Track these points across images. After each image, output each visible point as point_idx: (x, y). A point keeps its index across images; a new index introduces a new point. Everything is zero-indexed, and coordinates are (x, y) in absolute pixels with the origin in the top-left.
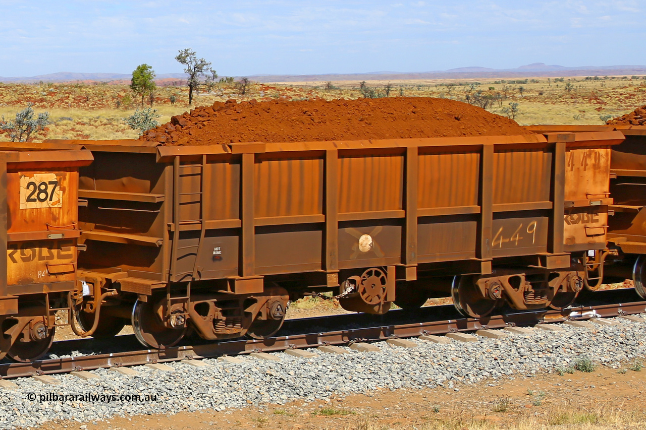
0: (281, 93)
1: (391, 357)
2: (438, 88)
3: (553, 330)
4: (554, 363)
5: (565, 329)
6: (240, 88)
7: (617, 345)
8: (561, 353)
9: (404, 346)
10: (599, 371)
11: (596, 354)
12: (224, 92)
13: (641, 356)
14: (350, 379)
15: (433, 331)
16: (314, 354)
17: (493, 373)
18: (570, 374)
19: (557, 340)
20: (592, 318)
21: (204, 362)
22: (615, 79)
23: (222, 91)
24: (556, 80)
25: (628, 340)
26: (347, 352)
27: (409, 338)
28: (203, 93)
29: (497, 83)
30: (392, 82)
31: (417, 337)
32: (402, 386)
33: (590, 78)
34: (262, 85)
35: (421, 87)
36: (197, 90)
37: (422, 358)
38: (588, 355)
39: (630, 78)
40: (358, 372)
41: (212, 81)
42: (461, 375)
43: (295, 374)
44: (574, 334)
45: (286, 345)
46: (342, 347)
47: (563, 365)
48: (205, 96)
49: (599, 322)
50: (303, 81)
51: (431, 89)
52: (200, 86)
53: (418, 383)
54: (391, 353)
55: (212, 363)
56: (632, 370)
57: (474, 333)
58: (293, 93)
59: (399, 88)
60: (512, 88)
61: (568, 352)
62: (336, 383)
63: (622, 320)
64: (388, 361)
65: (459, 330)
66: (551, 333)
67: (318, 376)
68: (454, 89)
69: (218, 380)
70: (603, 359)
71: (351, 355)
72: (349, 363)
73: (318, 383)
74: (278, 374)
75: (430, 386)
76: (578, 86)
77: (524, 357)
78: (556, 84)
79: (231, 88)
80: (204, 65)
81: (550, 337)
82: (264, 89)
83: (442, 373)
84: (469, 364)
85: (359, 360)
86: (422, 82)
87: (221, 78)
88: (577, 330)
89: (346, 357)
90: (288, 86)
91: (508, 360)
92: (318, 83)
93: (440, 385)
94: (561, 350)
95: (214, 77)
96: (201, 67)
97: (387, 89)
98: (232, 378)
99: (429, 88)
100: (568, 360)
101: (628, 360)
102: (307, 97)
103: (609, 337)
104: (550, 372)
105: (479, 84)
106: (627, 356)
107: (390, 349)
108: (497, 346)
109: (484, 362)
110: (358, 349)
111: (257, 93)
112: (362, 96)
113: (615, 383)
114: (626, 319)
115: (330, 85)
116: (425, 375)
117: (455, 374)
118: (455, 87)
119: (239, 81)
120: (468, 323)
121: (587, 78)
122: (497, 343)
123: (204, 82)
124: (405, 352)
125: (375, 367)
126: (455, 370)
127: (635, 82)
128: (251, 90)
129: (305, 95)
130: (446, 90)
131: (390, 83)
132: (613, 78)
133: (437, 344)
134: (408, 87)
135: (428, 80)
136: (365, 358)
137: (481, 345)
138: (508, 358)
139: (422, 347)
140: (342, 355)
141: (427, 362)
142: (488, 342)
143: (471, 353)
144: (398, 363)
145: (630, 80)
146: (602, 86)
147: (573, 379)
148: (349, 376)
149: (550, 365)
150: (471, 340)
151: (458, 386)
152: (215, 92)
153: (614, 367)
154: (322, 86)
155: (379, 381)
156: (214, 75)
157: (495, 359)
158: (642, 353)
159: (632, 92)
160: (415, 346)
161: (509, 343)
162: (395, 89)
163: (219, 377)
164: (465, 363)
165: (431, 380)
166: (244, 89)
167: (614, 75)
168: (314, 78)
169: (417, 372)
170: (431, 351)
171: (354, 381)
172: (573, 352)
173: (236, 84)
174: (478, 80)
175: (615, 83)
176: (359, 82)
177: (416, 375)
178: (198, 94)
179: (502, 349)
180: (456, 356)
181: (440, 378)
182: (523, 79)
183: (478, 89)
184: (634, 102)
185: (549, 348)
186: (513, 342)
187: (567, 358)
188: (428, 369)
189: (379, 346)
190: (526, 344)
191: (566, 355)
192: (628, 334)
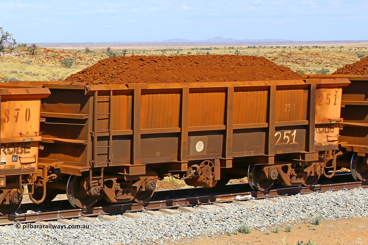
0: (57, 54)
1: (124, 224)
2: (156, 52)
3: (225, 207)
4: (226, 228)
5: (233, 207)
6: (31, 50)
7: (264, 217)
8: (230, 222)
9: (133, 217)
10: (253, 233)
11: (251, 222)
12: (20, 53)
13: (279, 224)
14: (98, 239)
15: (150, 207)
16: (76, 222)
17: (188, 234)
18: (235, 235)
19: (227, 213)
20: (250, 199)
21: (6, 227)
22: (266, 48)
23: (19, 53)
24: (230, 48)
25: (271, 213)
26: (97, 221)
27: (136, 212)
28: (7, 53)
29: (193, 50)
30: (127, 48)
31: (141, 211)
32: (131, 243)
33: (251, 47)
34: (45, 49)
35: (145, 52)
36: (3, 51)
37: (143, 225)
38: (247, 223)
39: (275, 47)
40: (103, 234)
41: (13, 46)
42: (168, 236)
43: (64, 235)
44: (238, 209)
45: (58, 217)
46: (93, 218)
47: (231, 229)
48: (8, 56)
49: (254, 202)
50: (71, 47)
51: (151, 53)
52: (5, 49)
53: (141, 241)
54: (124, 222)
55: (11, 228)
56: (273, 232)
57: (176, 209)
58: (65, 54)
59: (131, 52)
60: (202, 53)
61: (234, 221)
62: (89, 241)
63: (268, 201)
64: (122, 227)
65: (167, 207)
66: (224, 209)
67: (78, 236)
68: (166, 53)
69: (14, 239)
70: (256, 226)
71: (99, 223)
72: (98, 228)
73: (78, 241)
74: (53, 235)
75: (148, 242)
76: (243, 52)
77: (207, 224)
78: (229, 50)
79: (25, 51)
80: (8, 35)
81: (223, 211)
82: (46, 51)
83: (156, 234)
84: (173, 228)
85: (104, 226)
86: (147, 48)
87: (19, 44)
88: (240, 207)
89: (96, 225)
90: (62, 50)
91: (197, 226)
92: (80, 48)
93: (155, 242)
94: (230, 220)
95: (14, 43)
96: (6, 37)
97: (124, 52)
98: (24, 238)
99: (150, 52)
100: (234, 226)
101: (271, 226)
102: (73, 57)
103: (260, 212)
104: (223, 234)
105: (182, 50)
106: (270, 224)
107: (124, 219)
108: (190, 217)
109: (182, 228)
110: (104, 219)
111: (42, 54)
112: (108, 57)
113: (262, 240)
114: (270, 200)
115: (88, 50)
116: (145, 236)
117: (164, 235)
118: (166, 51)
119: (31, 46)
120: (173, 203)
121: (249, 47)
122: (190, 216)
123: (8, 47)
124: (133, 221)
125: (114, 231)
126: (164, 233)
127: (278, 50)
128: (38, 52)
129: (72, 56)
130: (161, 53)
131: (126, 49)
132: (265, 47)
133: (153, 216)
134: (137, 51)
135: (149, 47)
136: (108, 225)
137: (181, 217)
138: (197, 225)
139: (144, 218)
140: (93, 223)
141: (147, 227)
142: (185, 215)
143: (174, 222)
144: (128, 228)
145: (275, 48)
146: (258, 52)
147: (237, 238)
148: (97, 236)
149: (223, 230)
150: (174, 213)
151: (166, 243)
152: (15, 53)
153: (262, 230)
154: (83, 50)
155: (116, 240)
156: (14, 42)
157: (189, 226)
158: (279, 222)
159: (276, 56)
160: (139, 217)
161: (198, 216)
162: (129, 53)
163: (15, 237)
164: (170, 228)
165: (149, 239)
166: (34, 51)
167: (266, 45)
168: (78, 45)
169: (141, 234)
170: (149, 220)
171: (101, 239)
172: (237, 221)
173: (28, 48)
174: (181, 47)
175: (266, 50)
176: (106, 48)
177: (139, 236)
178: (4, 54)
179: (193, 219)
180: (165, 224)
181: (155, 238)
182: (209, 47)
183: (181, 53)
184: (277, 63)
185: (223, 218)
186: (200, 215)
187: (234, 225)
188: (148, 232)
189: (117, 217)
190: (208, 216)
191: (233, 223)
192: (271, 210)
